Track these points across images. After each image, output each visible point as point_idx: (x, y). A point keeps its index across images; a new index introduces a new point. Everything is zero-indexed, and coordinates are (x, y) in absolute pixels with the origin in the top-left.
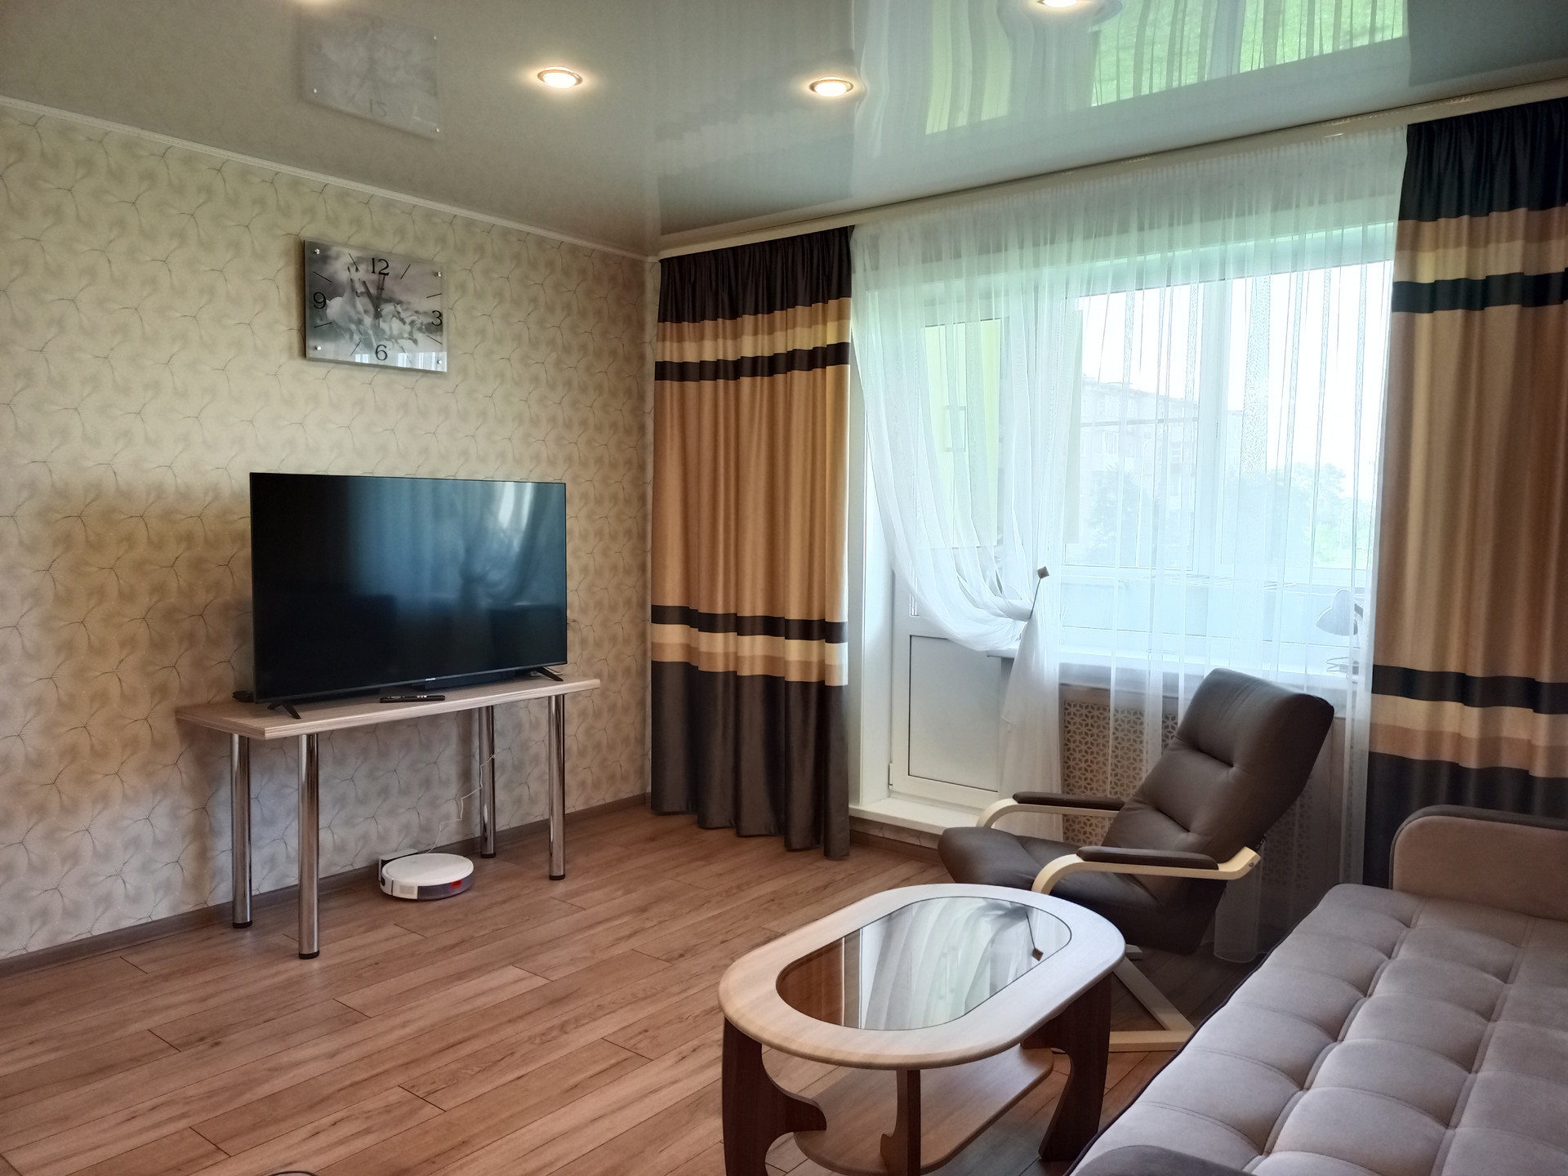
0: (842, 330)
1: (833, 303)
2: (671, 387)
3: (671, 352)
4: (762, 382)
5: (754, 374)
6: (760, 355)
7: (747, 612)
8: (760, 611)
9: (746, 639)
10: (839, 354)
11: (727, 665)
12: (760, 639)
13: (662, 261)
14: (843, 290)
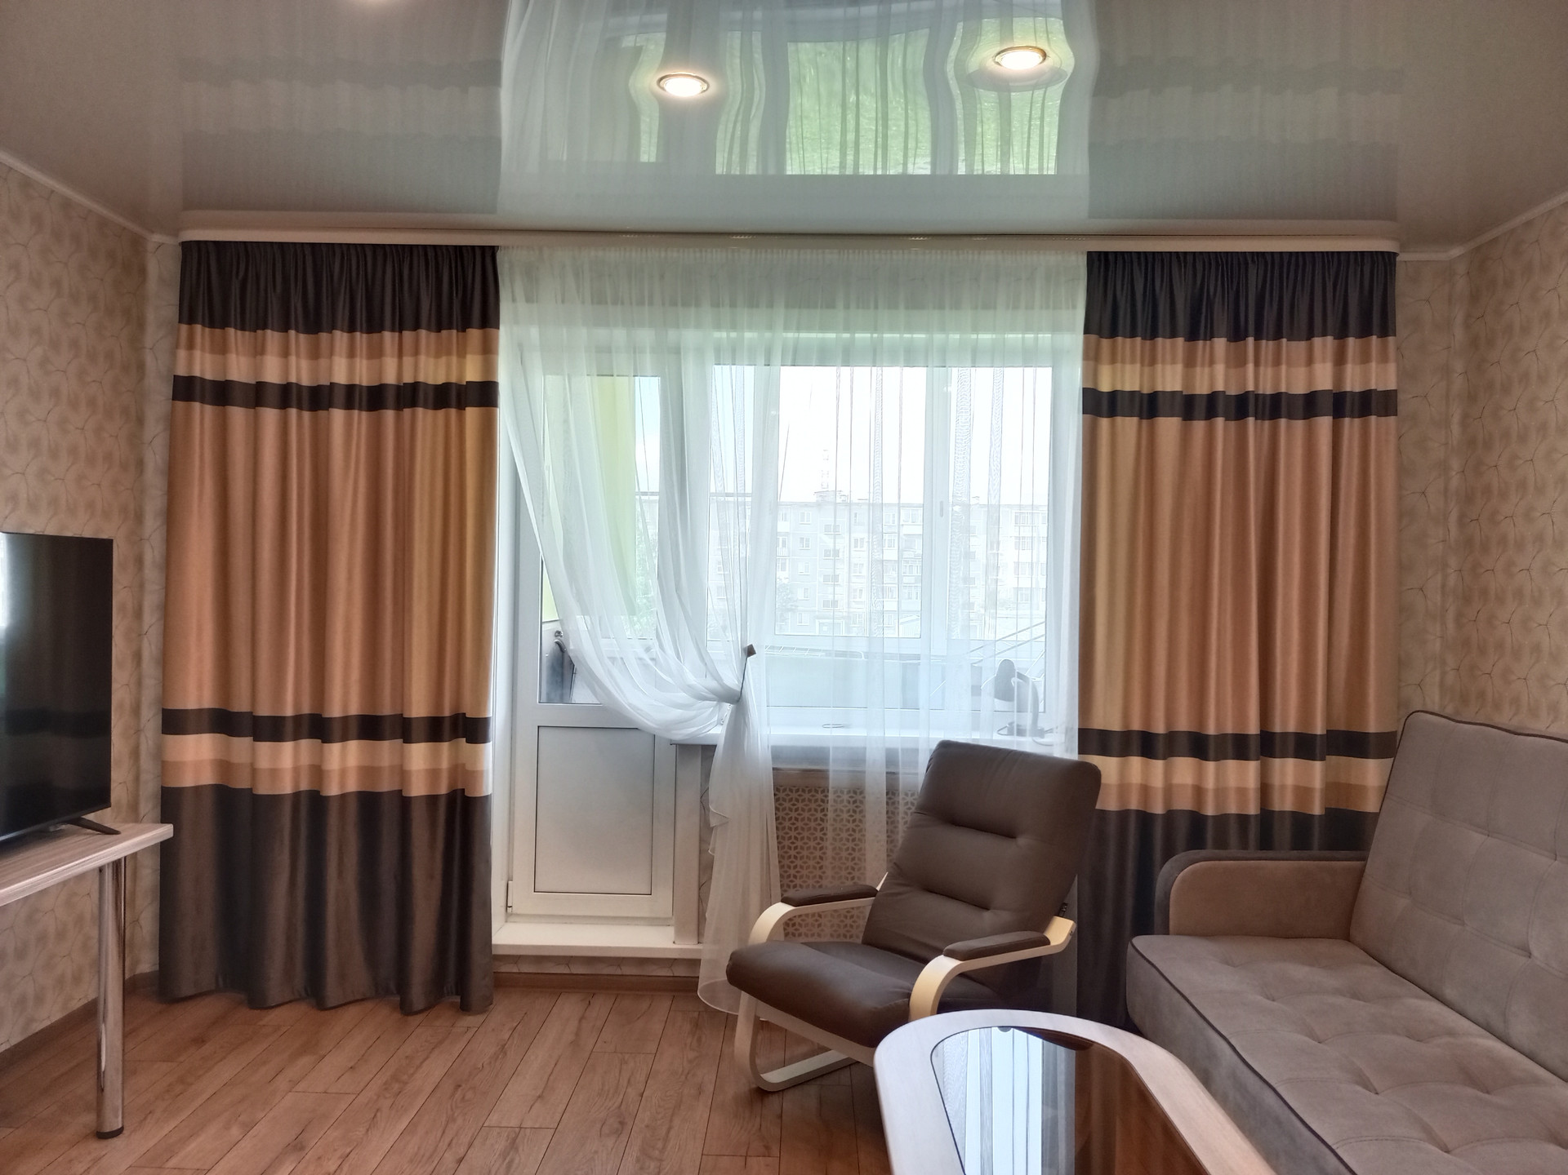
0: (489, 364)
1: (474, 334)
2: (202, 414)
3: (202, 364)
4: (361, 418)
5: (349, 405)
6: (358, 383)
7: (335, 711)
8: (354, 710)
9: (335, 748)
10: (485, 394)
11: (296, 780)
12: (353, 745)
13: (186, 246)
14: (489, 319)
